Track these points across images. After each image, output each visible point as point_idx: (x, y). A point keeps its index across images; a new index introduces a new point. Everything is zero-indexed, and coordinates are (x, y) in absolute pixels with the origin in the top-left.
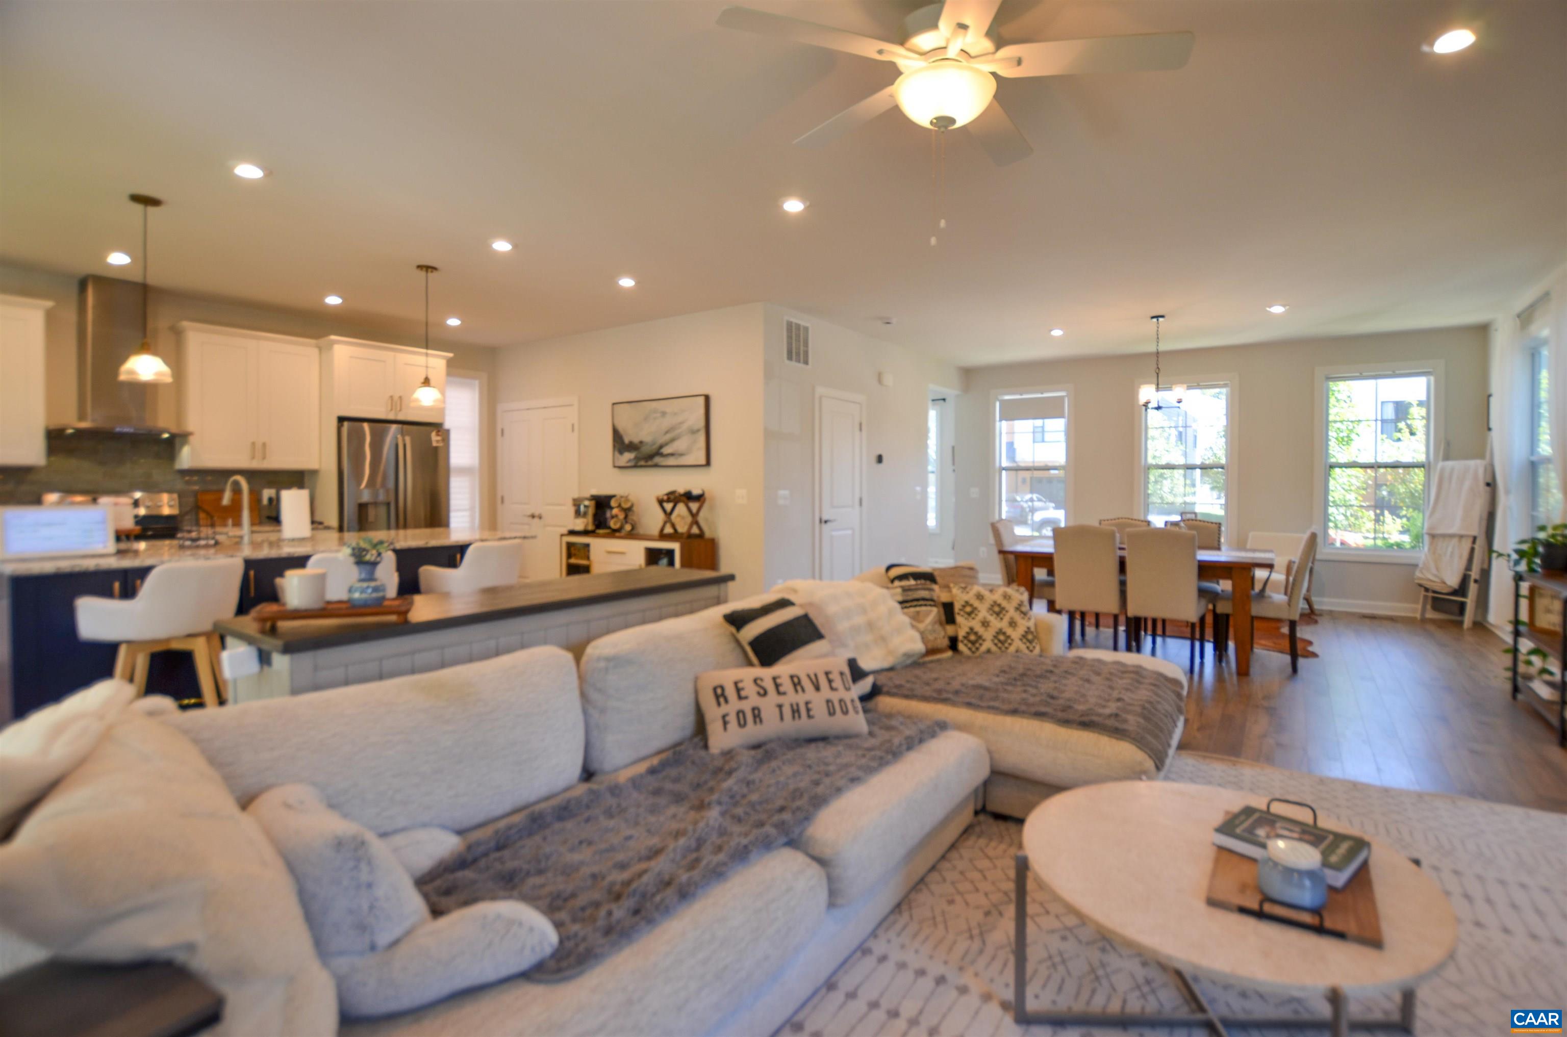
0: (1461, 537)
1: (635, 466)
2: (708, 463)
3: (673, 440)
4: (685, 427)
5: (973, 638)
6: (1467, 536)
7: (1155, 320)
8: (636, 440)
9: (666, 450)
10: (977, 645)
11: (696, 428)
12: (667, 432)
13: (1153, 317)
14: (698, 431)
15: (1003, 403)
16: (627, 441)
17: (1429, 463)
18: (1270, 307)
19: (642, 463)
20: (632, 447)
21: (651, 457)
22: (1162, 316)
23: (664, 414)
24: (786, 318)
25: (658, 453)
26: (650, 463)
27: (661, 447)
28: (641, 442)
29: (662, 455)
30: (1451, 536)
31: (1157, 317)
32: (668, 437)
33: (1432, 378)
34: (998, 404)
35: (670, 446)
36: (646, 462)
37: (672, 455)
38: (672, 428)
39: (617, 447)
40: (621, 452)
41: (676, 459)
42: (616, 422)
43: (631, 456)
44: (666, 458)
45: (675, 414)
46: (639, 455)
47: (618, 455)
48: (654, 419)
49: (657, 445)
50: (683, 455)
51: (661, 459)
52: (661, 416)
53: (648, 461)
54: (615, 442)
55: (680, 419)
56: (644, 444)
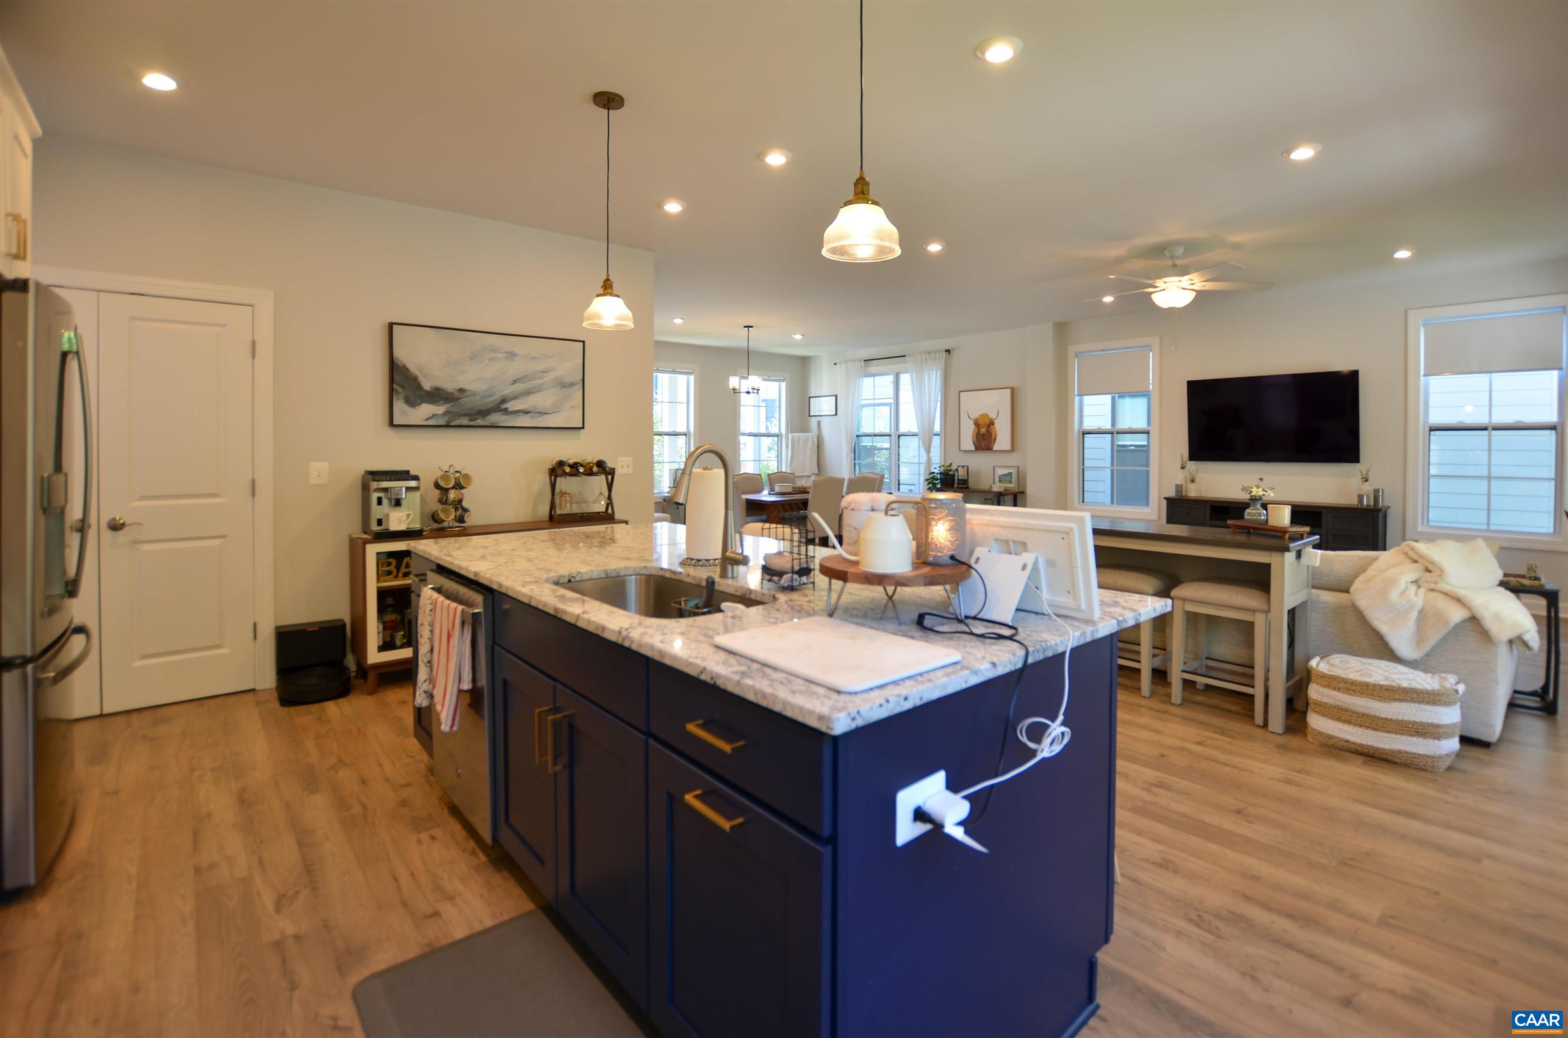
1: (447, 426)
3: (528, 393)
4: (552, 375)
7: (747, 328)
8: (449, 386)
9: (511, 406)
11: (568, 380)
12: (515, 382)
13: (745, 327)
14: (572, 385)
16: (427, 385)
18: (795, 335)
19: (465, 421)
20: (436, 395)
21: (484, 413)
22: (751, 327)
23: (511, 355)
25: (500, 407)
26: (480, 422)
27: (504, 401)
28: (461, 390)
29: (506, 411)
31: (748, 327)
32: (519, 387)
35: (522, 400)
36: (471, 420)
37: (526, 412)
38: (526, 376)
39: (402, 395)
40: (411, 402)
41: (533, 418)
42: (399, 353)
43: (440, 409)
44: (515, 415)
45: (533, 358)
46: (455, 410)
47: (406, 408)
48: (490, 360)
49: (497, 397)
50: (545, 413)
51: (505, 417)
52: (506, 358)
53: (477, 419)
54: (395, 386)
55: (542, 367)
56: (468, 394)
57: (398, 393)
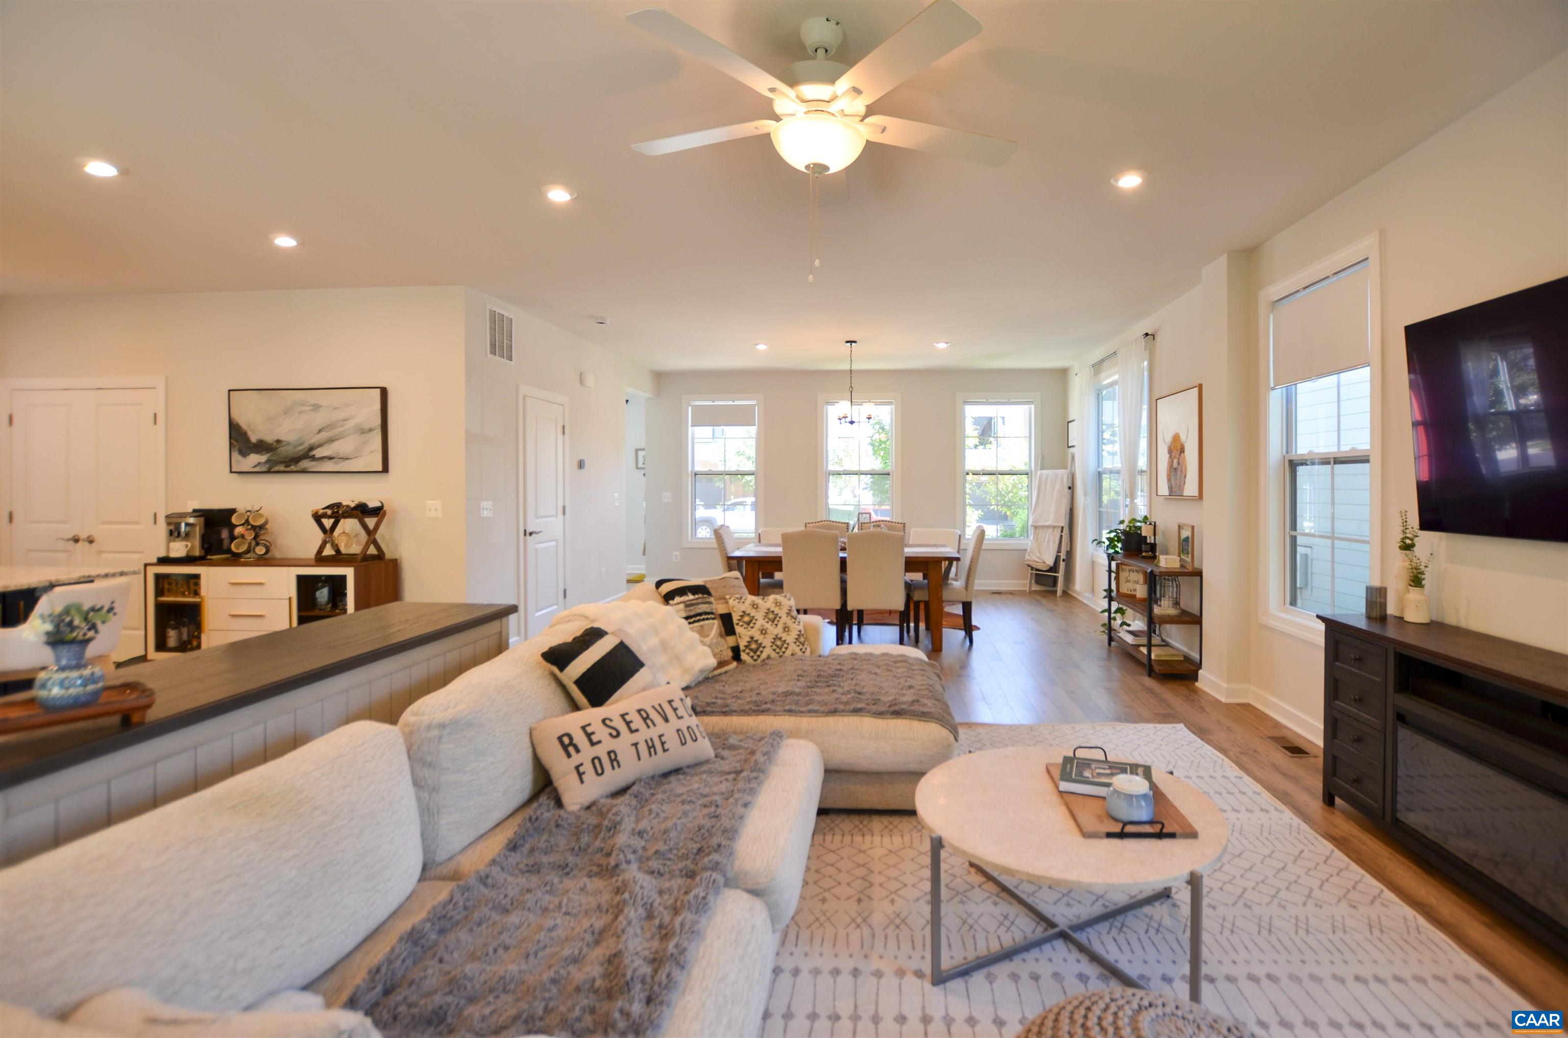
0: (1054, 527)
1: (268, 472)
2: (385, 469)
3: (331, 440)
4: (351, 423)
5: (754, 646)
6: (1058, 527)
7: (849, 344)
8: (270, 438)
9: (318, 453)
10: (758, 653)
11: (367, 426)
12: (320, 431)
13: (847, 342)
14: (371, 430)
15: (695, 408)
16: (254, 439)
17: (1031, 471)
18: (937, 343)
19: (281, 468)
20: (261, 447)
21: (296, 460)
22: (855, 342)
23: (317, 407)
24: (489, 306)
25: (308, 454)
26: (293, 468)
27: (312, 448)
28: (278, 441)
29: (313, 458)
30: (1048, 527)
31: (851, 342)
32: (324, 436)
33: (1033, 406)
34: (690, 408)
35: (326, 447)
36: (286, 467)
37: (330, 458)
38: (329, 425)
39: (237, 448)
40: (244, 454)
41: (336, 463)
42: (234, 415)
43: (263, 458)
44: (321, 461)
45: (335, 408)
46: (274, 458)
47: (239, 457)
48: (300, 413)
49: (306, 445)
50: (347, 459)
51: (313, 463)
52: (312, 410)
53: (290, 466)
54: (232, 441)
55: (343, 415)
56: (283, 444)
57: (234, 447)
